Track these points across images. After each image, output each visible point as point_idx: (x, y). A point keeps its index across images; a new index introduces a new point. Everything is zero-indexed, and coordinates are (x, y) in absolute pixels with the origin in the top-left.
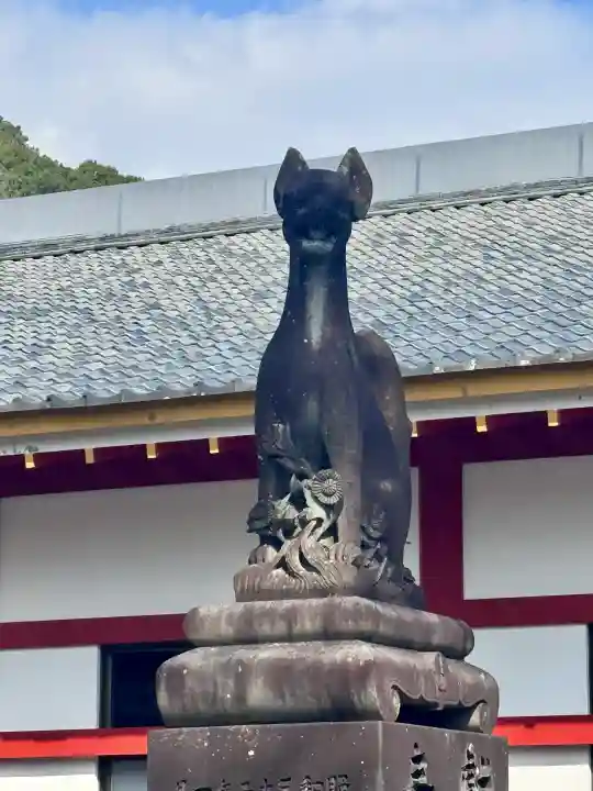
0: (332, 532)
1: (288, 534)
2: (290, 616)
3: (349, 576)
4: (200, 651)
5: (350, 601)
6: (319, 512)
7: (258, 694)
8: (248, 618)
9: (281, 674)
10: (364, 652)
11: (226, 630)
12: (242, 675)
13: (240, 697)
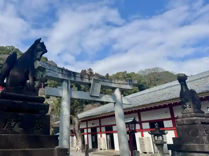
0: (190, 107)
1: (186, 108)
2: (187, 115)
3: (193, 111)
4: (179, 119)
5: (193, 113)
6: (188, 106)
7: (185, 123)
8: (183, 116)
9: (187, 121)
10: (195, 118)
11: (181, 117)
12: (183, 121)
13: (183, 123)
